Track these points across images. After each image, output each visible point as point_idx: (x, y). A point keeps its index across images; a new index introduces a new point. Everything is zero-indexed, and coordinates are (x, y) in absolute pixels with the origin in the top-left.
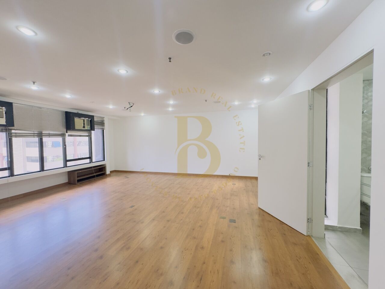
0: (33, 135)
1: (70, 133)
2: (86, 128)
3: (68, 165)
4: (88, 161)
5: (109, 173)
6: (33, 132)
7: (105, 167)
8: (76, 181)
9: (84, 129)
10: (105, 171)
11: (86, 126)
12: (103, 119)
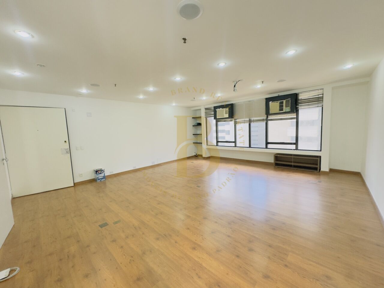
0: (244, 122)
1: (270, 118)
2: (284, 111)
3: (268, 147)
4: (294, 147)
5: (327, 170)
6: (244, 120)
7: (317, 160)
8: (274, 164)
9: (282, 112)
10: (317, 165)
11: (284, 107)
12: (320, 92)
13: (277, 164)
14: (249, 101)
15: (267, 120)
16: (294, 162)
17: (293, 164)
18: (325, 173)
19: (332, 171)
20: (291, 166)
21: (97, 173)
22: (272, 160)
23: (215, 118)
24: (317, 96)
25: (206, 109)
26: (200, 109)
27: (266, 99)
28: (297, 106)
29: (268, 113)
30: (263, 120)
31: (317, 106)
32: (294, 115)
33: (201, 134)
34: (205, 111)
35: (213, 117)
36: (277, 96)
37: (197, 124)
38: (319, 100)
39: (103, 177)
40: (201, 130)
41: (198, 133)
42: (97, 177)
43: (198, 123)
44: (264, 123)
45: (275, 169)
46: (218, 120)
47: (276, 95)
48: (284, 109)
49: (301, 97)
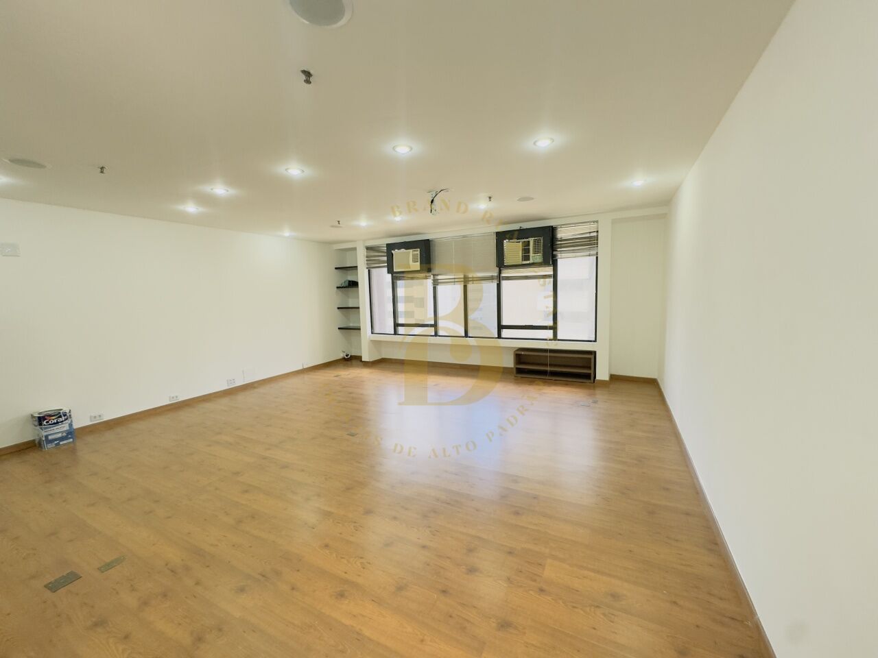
0: (454, 281)
1: (505, 273)
2: (531, 261)
3: (503, 336)
4: (549, 334)
5: (607, 378)
6: (453, 277)
7: (590, 359)
8: (515, 371)
9: (528, 262)
10: (590, 368)
11: (531, 254)
12: (593, 227)
13: (519, 371)
14: (464, 237)
15: (499, 279)
16: (551, 365)
17: (549, 369)
18: (603, 383)
19: (614, 378)
20: (544, 373)
21: (45, 423)
22: (509, 362)
23: (390, 270)
24: (588, 235)
25: (368, 248)
26: (355, 249)
27: (498, 234)
28: (554, 253)
29: (501, 264)
30: (491, 278)
31: (588, 253)
32: (549, 271)
33: (357, 306)
34: (366, 254)
35: (386, 269)
36: (519, 228)
37: (347, 284)
38: (590, 242)
39: (64, 434)
40: (358, 297)
41: (350, 306)
42: (46, 434)
43: (350, 281)
44: (494, 285)
45: (517, 381)
46: (396, 277)
47: (516, 227)
48: (531, 258)
49: (561, 234)
